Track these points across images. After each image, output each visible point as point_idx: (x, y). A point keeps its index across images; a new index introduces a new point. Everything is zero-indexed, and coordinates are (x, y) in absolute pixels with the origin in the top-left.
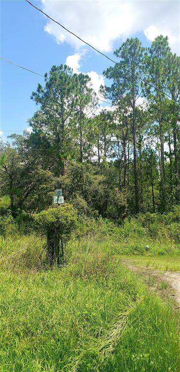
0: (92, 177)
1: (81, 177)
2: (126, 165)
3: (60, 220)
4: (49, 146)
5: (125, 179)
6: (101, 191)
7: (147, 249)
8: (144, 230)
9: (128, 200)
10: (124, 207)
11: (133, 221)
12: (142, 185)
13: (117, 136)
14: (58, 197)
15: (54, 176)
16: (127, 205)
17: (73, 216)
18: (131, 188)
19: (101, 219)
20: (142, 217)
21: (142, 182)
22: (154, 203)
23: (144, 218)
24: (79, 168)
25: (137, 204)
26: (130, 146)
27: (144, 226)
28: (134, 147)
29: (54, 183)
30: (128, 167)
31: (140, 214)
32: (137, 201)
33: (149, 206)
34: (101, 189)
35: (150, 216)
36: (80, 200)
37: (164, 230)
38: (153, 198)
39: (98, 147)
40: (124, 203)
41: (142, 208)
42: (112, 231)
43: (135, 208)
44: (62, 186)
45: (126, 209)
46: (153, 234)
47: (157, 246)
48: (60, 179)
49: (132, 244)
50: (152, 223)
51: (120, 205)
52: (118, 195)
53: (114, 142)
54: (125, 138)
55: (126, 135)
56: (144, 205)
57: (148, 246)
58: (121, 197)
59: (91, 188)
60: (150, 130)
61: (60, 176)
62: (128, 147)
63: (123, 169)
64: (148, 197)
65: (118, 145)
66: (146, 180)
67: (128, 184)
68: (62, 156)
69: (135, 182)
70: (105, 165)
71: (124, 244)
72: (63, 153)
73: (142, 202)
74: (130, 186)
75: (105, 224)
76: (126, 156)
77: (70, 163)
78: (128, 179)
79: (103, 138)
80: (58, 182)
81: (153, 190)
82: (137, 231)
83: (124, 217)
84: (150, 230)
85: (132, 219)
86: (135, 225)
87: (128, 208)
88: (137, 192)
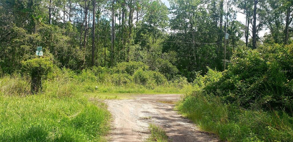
0: (59, 37)
1: (49, 36)
2: (87, 29)
3: (42, 66)
4: (23, 8)
5: (84, 40)
6: (66, 49)
7: (96, 89)
8: (96, 78)
9: (86, 57)
10: (83, 62)
11: (89, 71)
12: (97, 46)
13: (80, 5)
14: (39, 51)
15: (27, 33)
16: (85, 60)
17: (50, 64)
18: (89, 48)
19: (64, 69)
20: (95, 69)
21: (98, 44)
22: (105, 60)
23: (97, 70)
24: (49, 29)
25: (93, 60)
26: (90, 14)
27: (96, 75)
28: (94, 16)
29: (27, 38)
30: (88, 30)
31: (94, 67)
32: (93, 58)
33: (101, 62)
34: (66, 47)
35: (101, 68)
36: (49, 54)
37: (109, 78)
38: (105, 56)
39: (64, 12)
40: (84, 59)
41: (97, 63)
42: (72, 77)
43: (91, 63)
44: (34, 42)
45: (84, 63)
46: (101, 80)
47: (103, 87)
48: (33, 36)
49: (87, 85)
50: (102, 73)
51: (80, 60)
52: (79, 52)
53: (78, 10)
54: (87, 9)
55: (88, 6)
56: (98, 61)
57: (97, 87)
58: (81, 54)
59: (57, 46)
60: (106, 5)
61: (33, 33)
62: (89, 15)
63: (84, 32)
64: (101, 56)
65: (81, 12)
66: (101, 43)
67: (87, 44)
68: (34, 18)
69: (93, 43)
70: (70, 29)
71: (81, 86)
72: (35, 16)
73: (97, 59)
74: (89, 46)
75: (67, 72)
76: (86, 22)
77: (41, 24)
78: (87, 40)
79: (69, 5)
80: (30, 38)
81: (105, 51)
82: (90, 78)
83: (82, 69)
84: (100, 78)
85: (88, 70)
86: (90, 74)
87: (86, 62)
88: (94, 51)
